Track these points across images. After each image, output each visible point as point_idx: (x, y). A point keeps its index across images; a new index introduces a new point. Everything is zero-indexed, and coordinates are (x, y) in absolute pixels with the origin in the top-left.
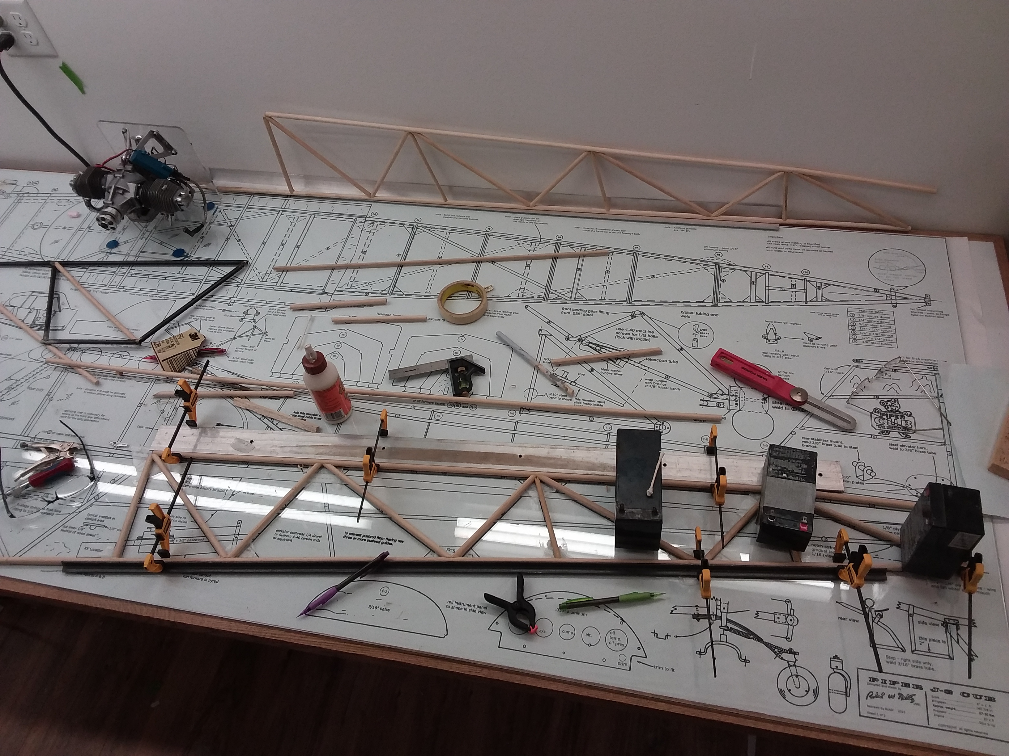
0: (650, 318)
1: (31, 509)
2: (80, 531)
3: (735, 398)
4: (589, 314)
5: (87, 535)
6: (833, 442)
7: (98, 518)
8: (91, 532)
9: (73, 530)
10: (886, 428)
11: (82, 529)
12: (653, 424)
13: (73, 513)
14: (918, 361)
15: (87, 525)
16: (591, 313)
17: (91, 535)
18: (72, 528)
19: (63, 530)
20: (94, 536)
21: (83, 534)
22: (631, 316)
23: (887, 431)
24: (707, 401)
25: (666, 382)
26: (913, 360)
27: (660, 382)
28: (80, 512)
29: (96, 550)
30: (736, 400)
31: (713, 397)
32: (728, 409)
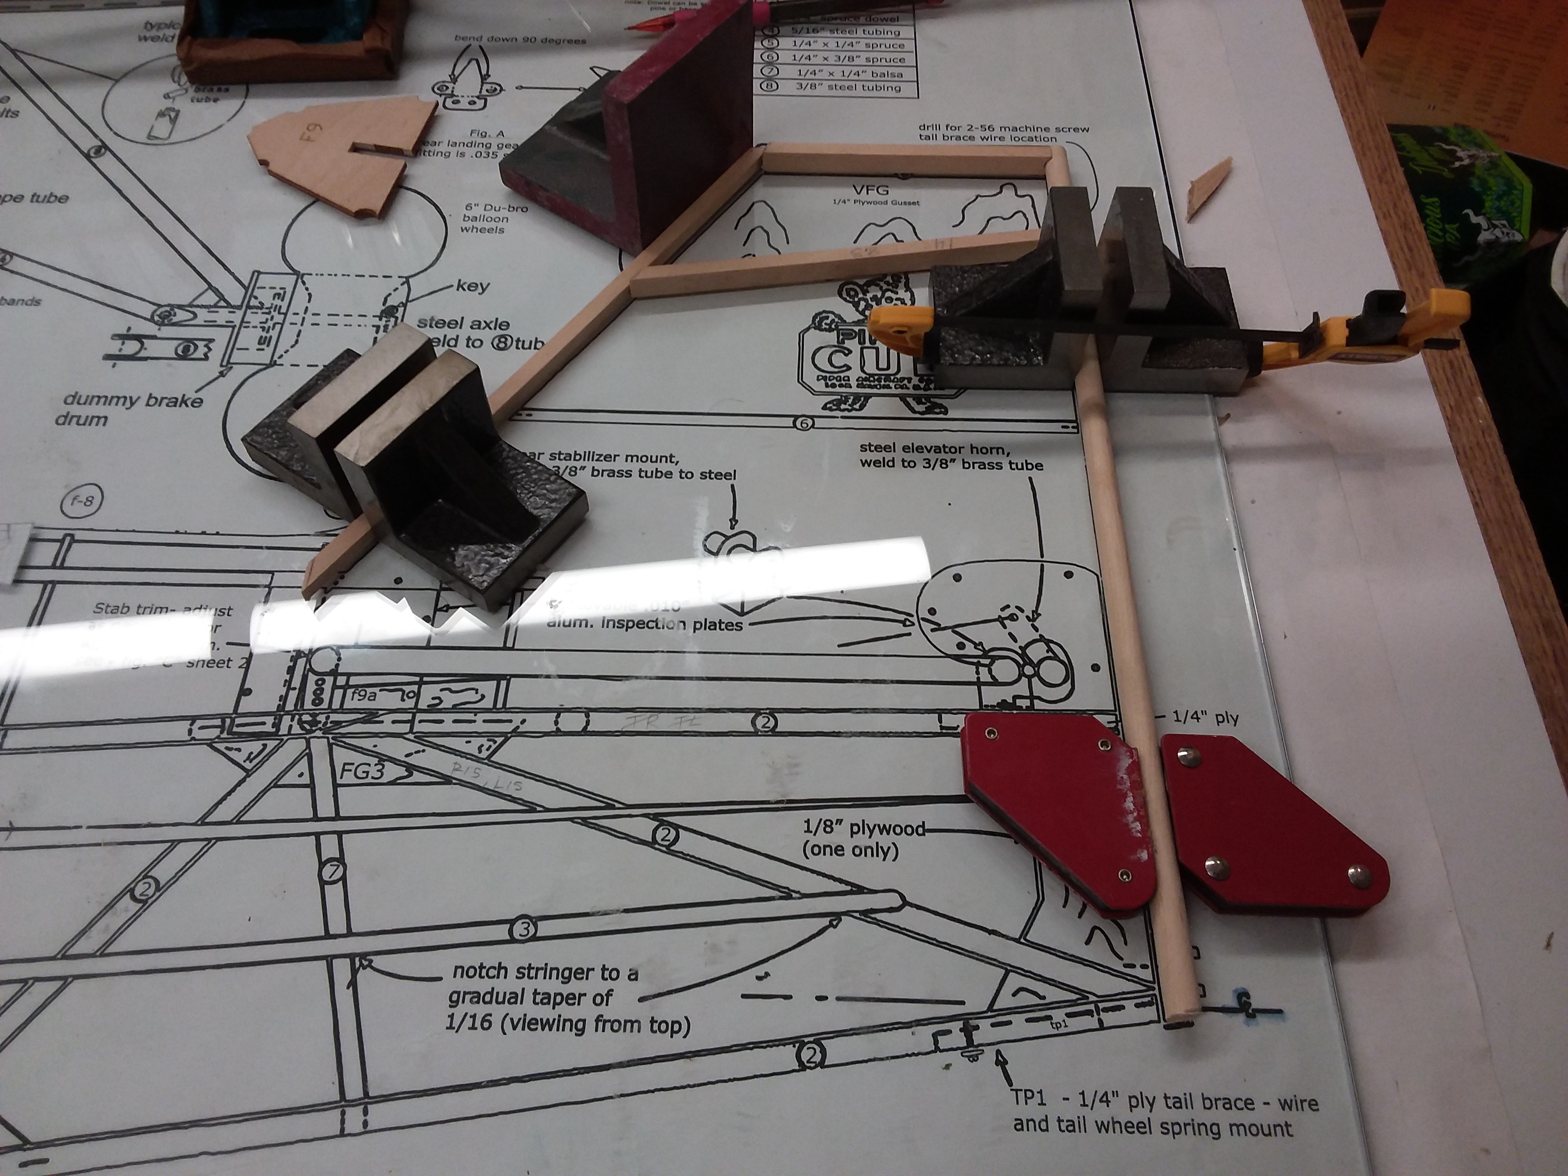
3: (266, 317)
6: (639, 459)
10: (854, 383)
14: (987, 134)
23: (857, 397)
24: (139, 338)
26: (970, 134)
30: (270, 323)
31: (171, 320)
32: (224, 364)
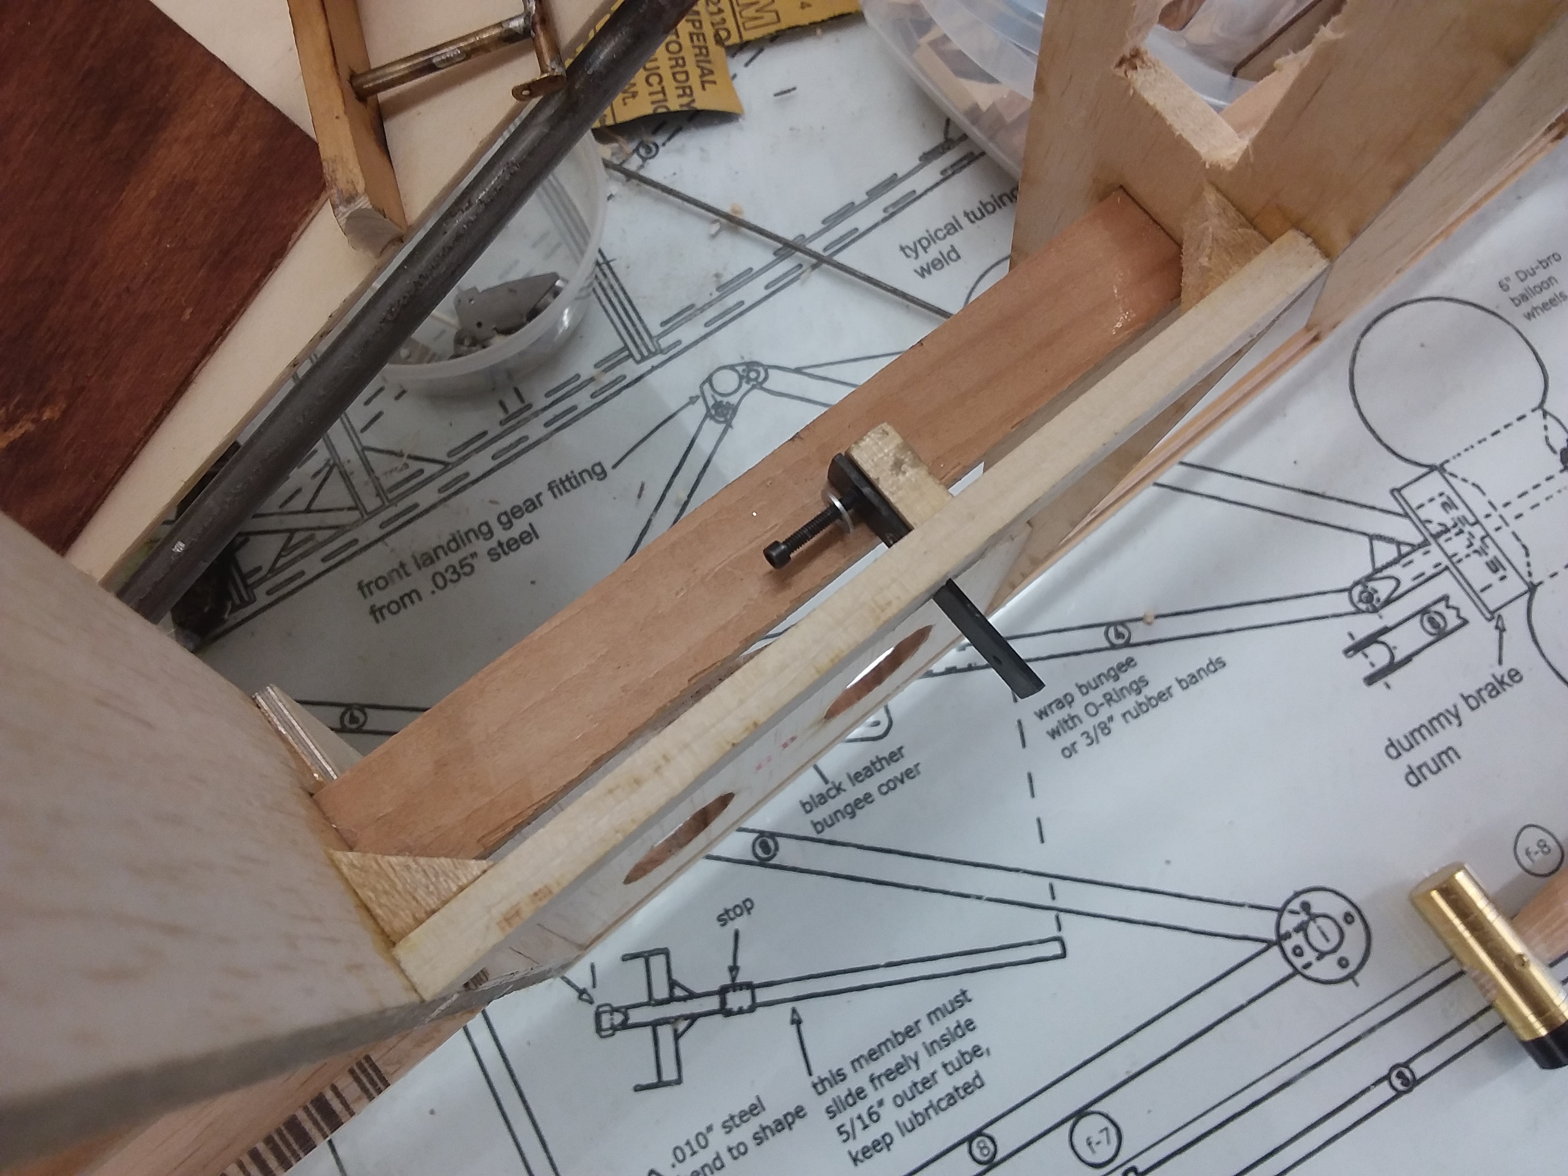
0: (798, 371)
3: (1463, 539)
4: (515, 533)
12: (1270, 944)
16: (520, 526)
22: (708, 415)
24: (1373, 639)
25: (1130, 662)
27: (1109, 686)
30: (1477, 544)
31: (1378, 600)
32: (1488, 616)
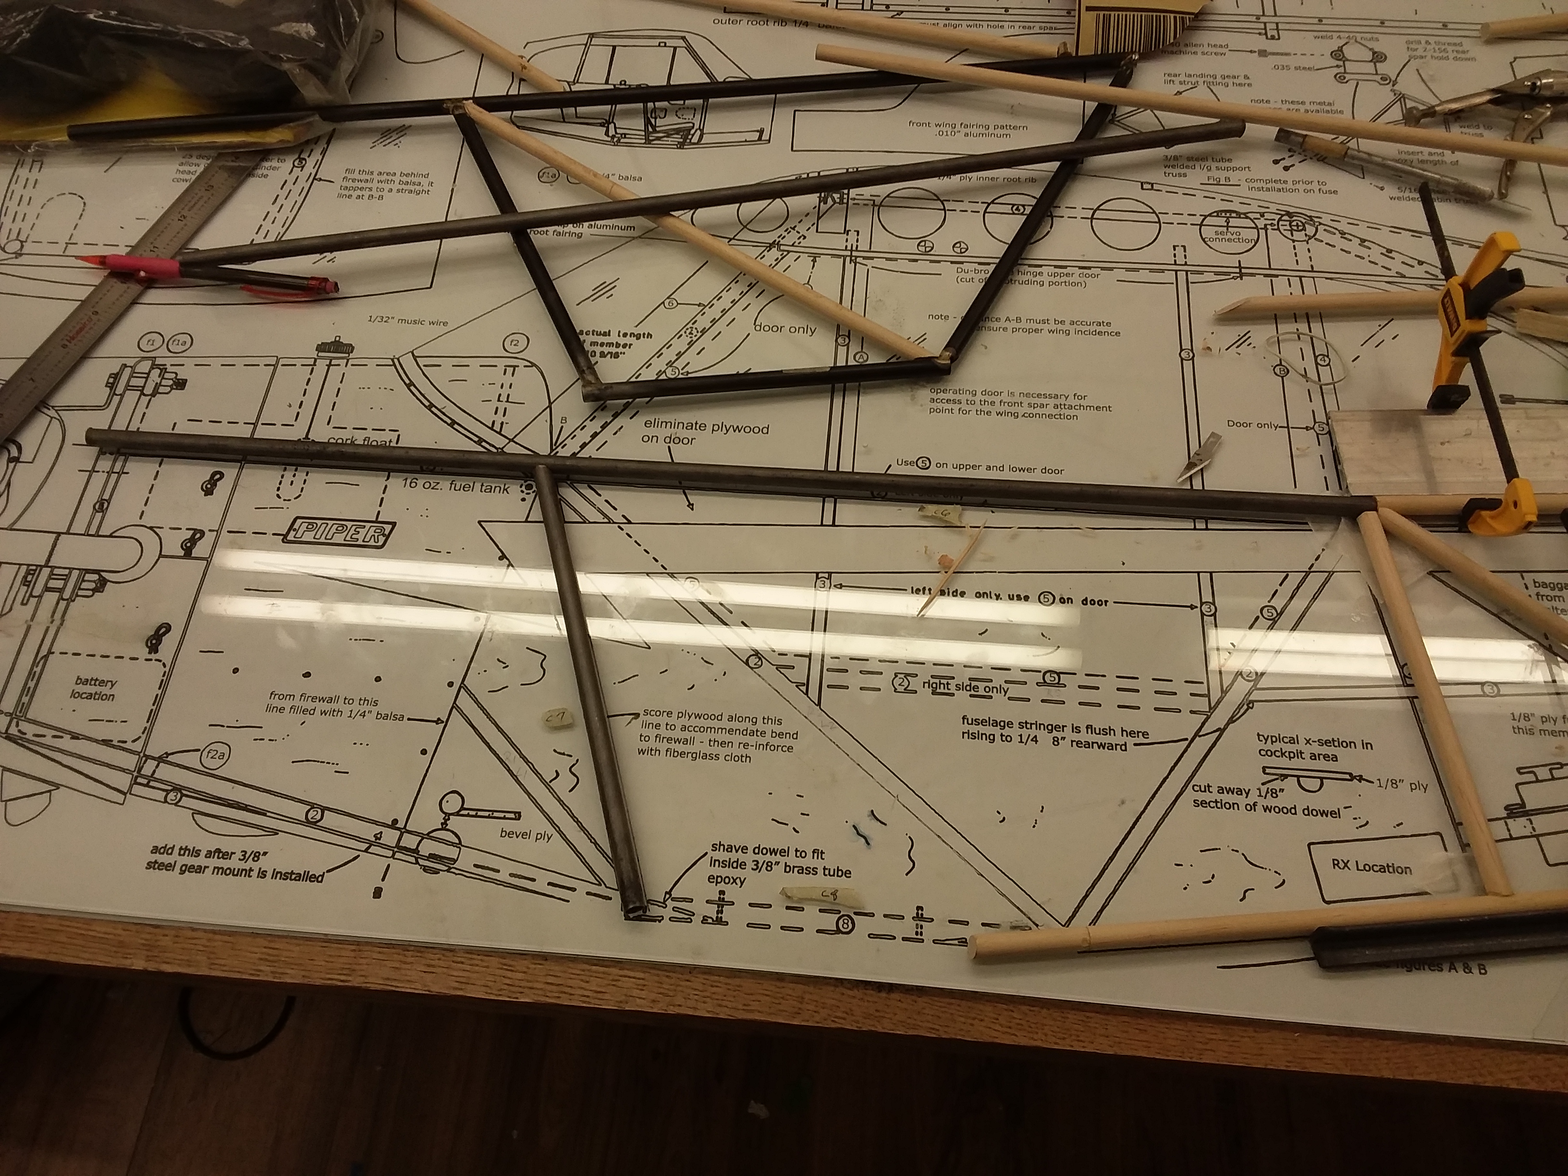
1: (1025, 732)
2: (1270, 802)
5: (1308, 812)
7: (1307, 750)
8: (1317, 802)
9: (1241, 800)
11: (1274, 793)
13: (1197, 734)
15: (1286, 776)
17: (1323, 813)
18: (1230, 791)
19: (1203, 803)
20: (1335, 814)
21: (1292, 810)
28: (1221, 731)
29: (1383, 869)
